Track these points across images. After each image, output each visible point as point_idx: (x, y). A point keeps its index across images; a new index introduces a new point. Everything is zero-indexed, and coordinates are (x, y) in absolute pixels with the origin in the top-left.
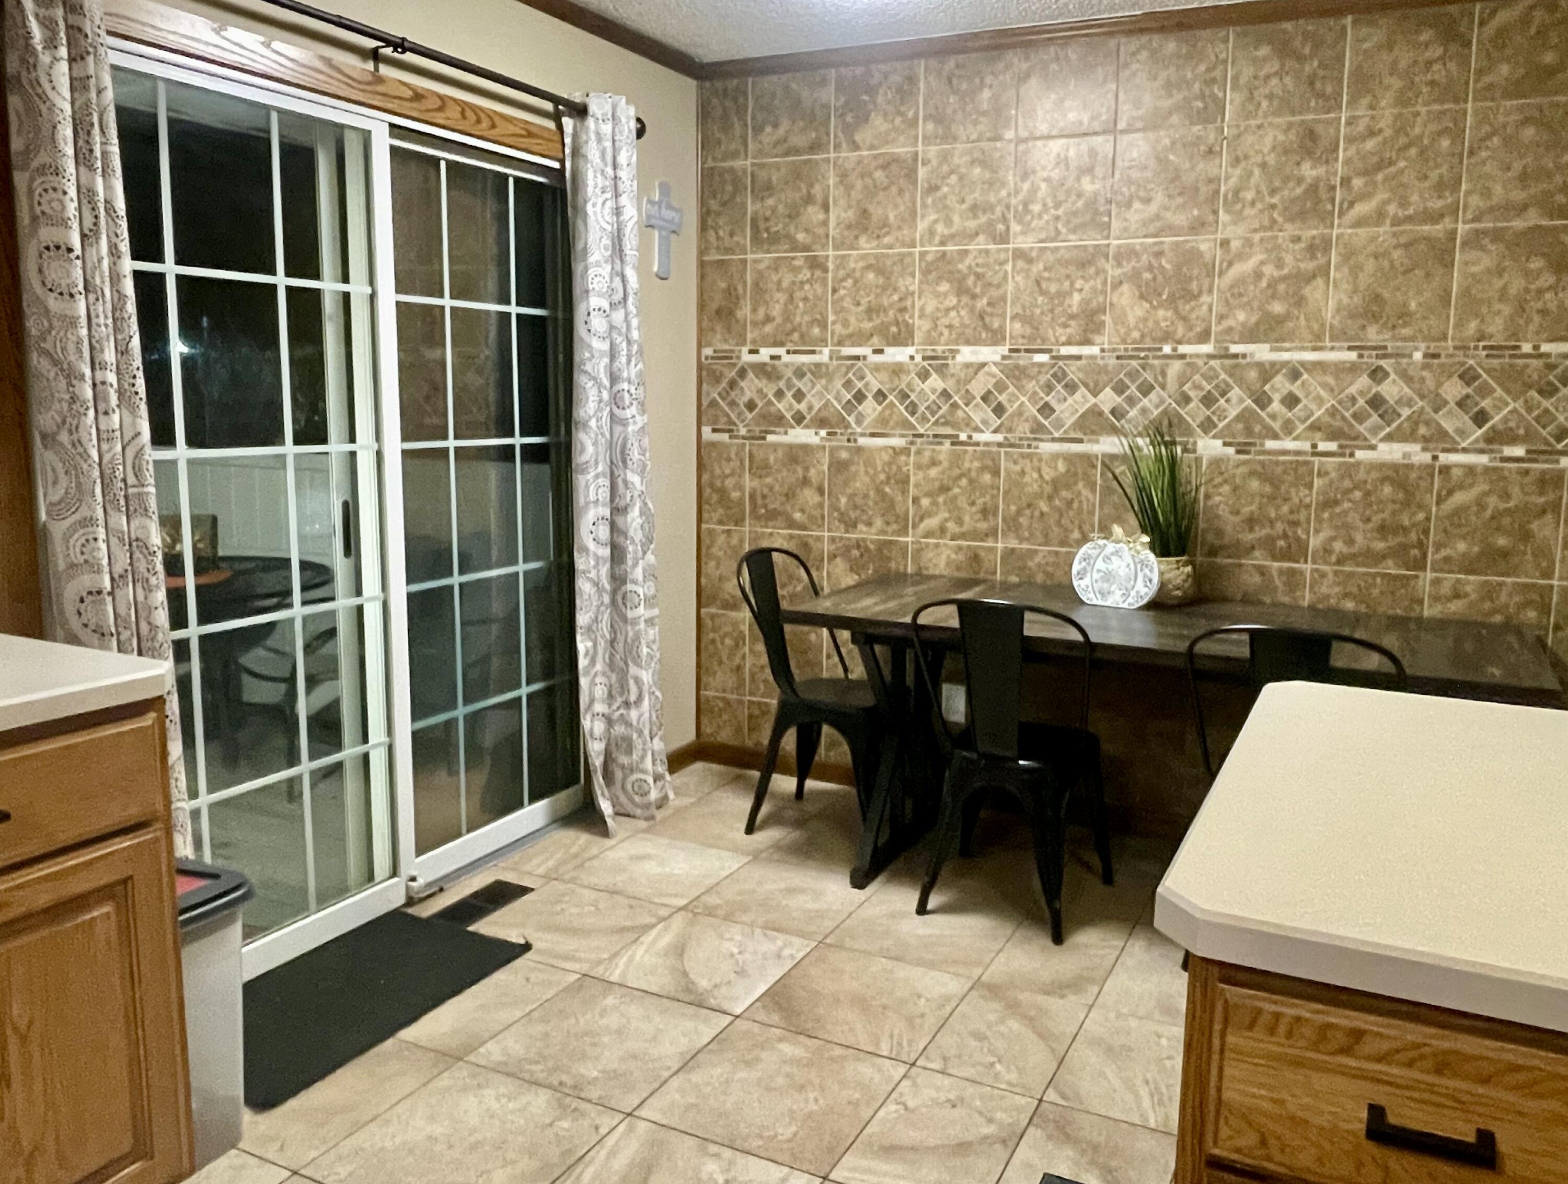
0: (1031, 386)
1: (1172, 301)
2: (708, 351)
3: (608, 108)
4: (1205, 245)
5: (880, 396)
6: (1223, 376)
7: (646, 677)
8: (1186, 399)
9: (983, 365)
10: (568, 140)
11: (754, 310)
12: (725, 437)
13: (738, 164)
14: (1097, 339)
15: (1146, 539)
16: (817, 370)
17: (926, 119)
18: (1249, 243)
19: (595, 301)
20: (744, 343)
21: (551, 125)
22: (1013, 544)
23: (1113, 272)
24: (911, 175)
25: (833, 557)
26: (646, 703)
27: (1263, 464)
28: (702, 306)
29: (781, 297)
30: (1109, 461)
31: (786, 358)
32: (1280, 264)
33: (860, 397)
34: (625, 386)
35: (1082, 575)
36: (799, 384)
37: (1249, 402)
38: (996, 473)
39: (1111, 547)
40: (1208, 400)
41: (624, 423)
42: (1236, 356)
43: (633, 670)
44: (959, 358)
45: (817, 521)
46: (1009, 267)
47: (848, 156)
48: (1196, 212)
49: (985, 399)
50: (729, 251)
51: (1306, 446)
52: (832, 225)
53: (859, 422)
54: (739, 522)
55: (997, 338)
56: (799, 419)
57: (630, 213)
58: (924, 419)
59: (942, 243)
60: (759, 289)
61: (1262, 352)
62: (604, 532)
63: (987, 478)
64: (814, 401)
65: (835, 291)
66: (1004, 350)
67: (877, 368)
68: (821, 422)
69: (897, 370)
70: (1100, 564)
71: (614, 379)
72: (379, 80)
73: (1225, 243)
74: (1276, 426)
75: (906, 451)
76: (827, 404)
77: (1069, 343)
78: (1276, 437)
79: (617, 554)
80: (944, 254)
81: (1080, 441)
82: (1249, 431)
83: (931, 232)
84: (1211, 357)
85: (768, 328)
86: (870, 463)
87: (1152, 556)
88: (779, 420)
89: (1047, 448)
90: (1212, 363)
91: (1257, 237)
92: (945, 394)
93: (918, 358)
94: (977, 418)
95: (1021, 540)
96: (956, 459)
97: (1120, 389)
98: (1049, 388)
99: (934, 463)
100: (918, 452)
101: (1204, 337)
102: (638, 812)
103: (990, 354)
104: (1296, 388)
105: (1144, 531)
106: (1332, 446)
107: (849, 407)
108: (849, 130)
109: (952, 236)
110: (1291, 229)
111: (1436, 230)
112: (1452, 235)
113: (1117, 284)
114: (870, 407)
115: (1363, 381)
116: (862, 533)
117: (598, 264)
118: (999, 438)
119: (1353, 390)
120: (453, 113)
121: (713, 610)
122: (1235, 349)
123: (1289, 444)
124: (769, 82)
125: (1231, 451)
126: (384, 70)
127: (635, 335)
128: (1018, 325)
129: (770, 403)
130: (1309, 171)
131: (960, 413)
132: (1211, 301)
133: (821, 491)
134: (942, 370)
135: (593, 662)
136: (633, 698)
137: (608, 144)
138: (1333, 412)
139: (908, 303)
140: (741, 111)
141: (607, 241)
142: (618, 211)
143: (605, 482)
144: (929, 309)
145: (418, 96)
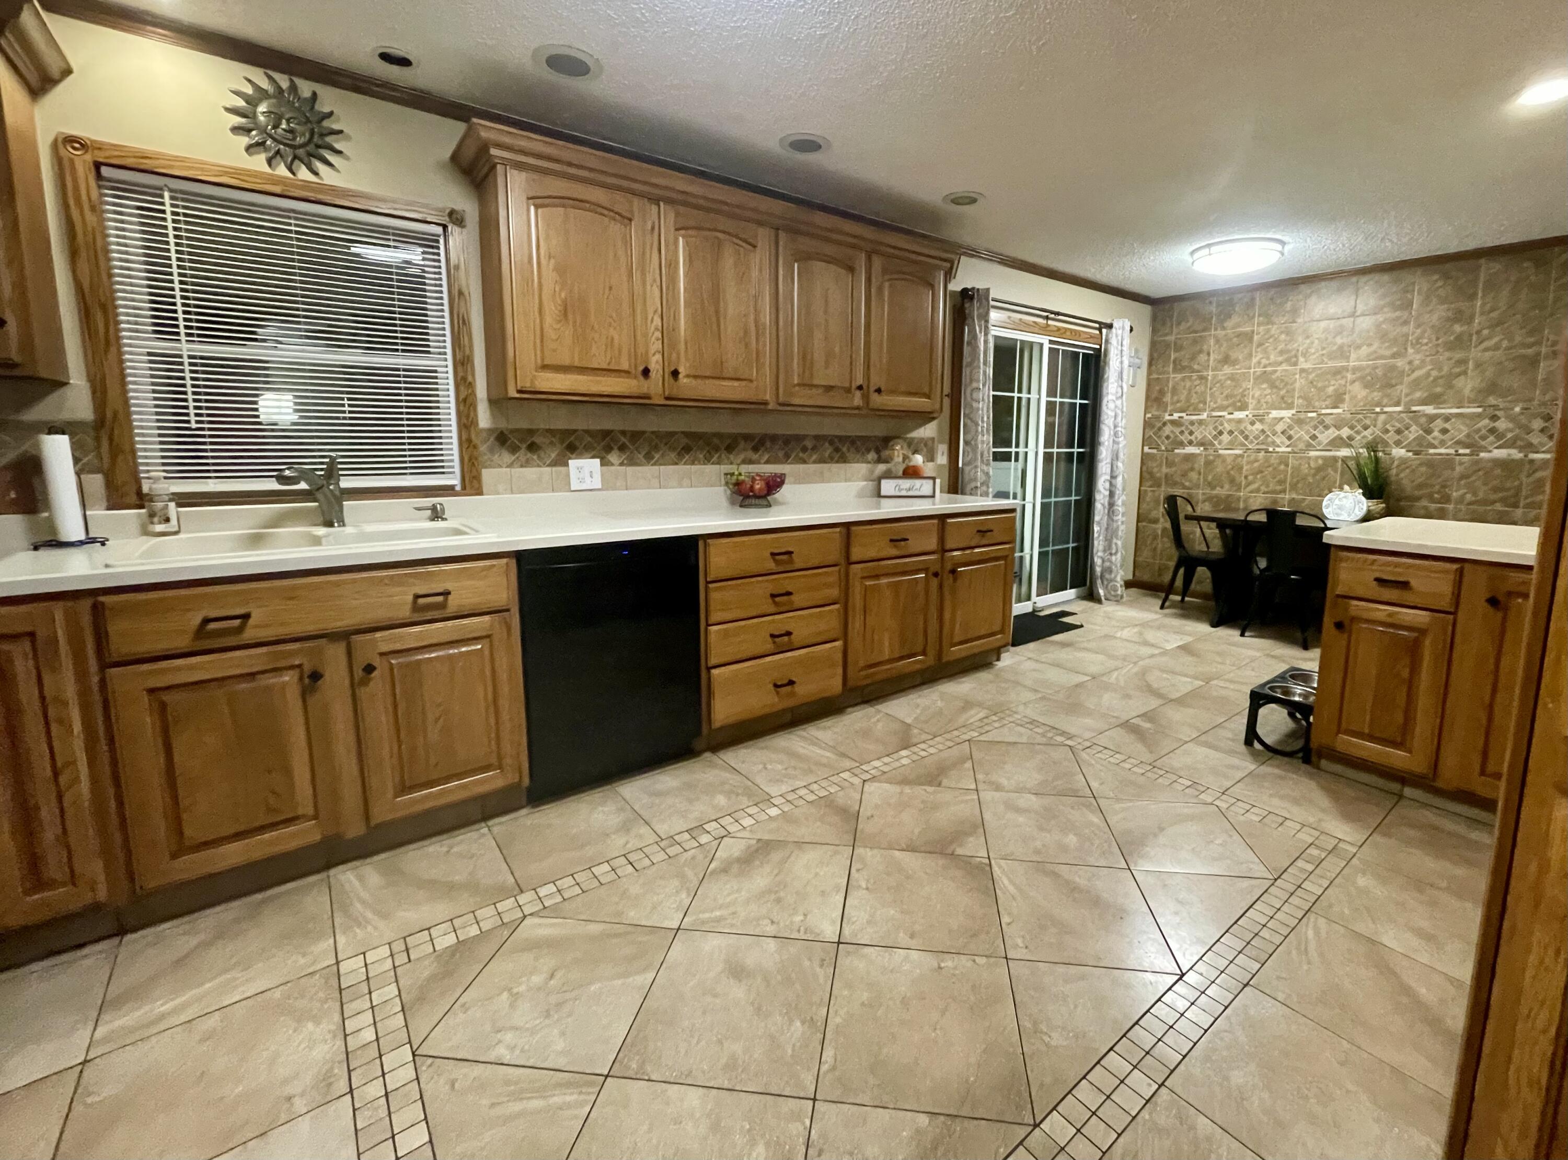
0: (1307, 427)
1: (1382, 388)
2: (1149, 415)
3: (1121, 325)
4: (1400, 363)
5: (1231, 432)
6: (1407, 421)
7: (1119, 543)
8: (1387, 431)
9: (1282, 418)
10: (1104, 337)
11: (1172, 398)
12: (1155, 451)
13: (1167, 338)
14: (1341, 406)
15: (1361, 491)
16: (1201, 422)
17: (1259, 316)
18: (1423, 361)
19: (1110, 397)
20: (1165, 411)
21: (1097, 332)
22: (1294, 496)
23: (1350, 376)
24: (1251, 340)
25: (1204, 501)
26: (1119, 555)
27: (1429, 461)
28: (1148, 398)
29: (1185, 393)
30: (1344, 460)
31: (1186, 417)
32: (1440, 369)
33: (1221, 433)
34: (1119, 429)
35: (1327, 507)
36: (1191, 428)
37: (1421, 432)
38: (1287, 465)
39: (1342, 494)
40: (1399, 432)
41: (1118, 443)
42: (1415, 412)
43: (1115, 540)
44: (1271, 416)
45: (1197, 486)
46: (1297, 376)
47: (1221, 333)
48: (1395, 350)
49: (1282, 433)
50: (1160, 374)
51: (1452, 451)
52: (1211, 362)
53: (1220, 444)
54: (1159, 486)
55: (1289, 406)
56: (1190, 443)
57: (1126, 363)
58: (1252, 442)
59: (1265, 367)
60: (1175, 391)
61: (1430, 410)
62: (1107, 485)
63: (1282, 467)
64: (1198, 435)
65: (1211, 389)
66: (1293, 412)
67: (1230, 421)
68: (1201, 444)
69: (1240, 421)
70: (1337, 502)
71: (1115, 427)
72: (1048, 325)
73: (1410, 363)
74: (1436, 443)
75: (1241, 456)
76: (1205, 436)
77: (1327, 408)
78: (1435, 447)
79: (1112, 494)
80: (1265, 372)
81: (1330, 450)
82: (1420, 445)
83: (1259, 363)
84: (1401, 412)
85: (1178, 405)
86: (1224, 461)
87: (1363, 499)
88: (1181, 444)
89: (1313, 454)
90: (1402, 415)
91: (1428, 359)
92: (1263, 431)
93: (1250, 416)
94: (1278, 441)
95: (1299, 494)
96: (1267, 460)
97: (1352, 428)
98: (1315, 428)
99: (1256, 461)
100: (1248, 456)
101: (1398, 404)
102: (1112, 598)
103: (1287, 414)
104: (1447, 426)
105: (1360, 487)
106: (1467, 451)
107: (1215, 437)
108: (1221, 322)
109: (1270, 364)
110: (1447, 354)
111: (1530, 351)
112: (1539, 354)
113: (1353, 382)
114: (1226, 438)
115: (1487, 421)
116: (1217, 491)
117: (1112, 383)
118: (1289, 449)
119: (1480, 425)
120: (1068, 333)
121: (1144, 524)
122: (1414, 408)
123: (1443, 451)
124: (1185, 304)
125: (1410, 454)
126: (1050, 322)
127: (1125, 409)
128: (1301, 401)
129: (1177, 436)
130: (1458, 328)
131: (1270, 439)
132: (1403, 389)
133: (1200, 474)
134: (1261, 421)
135: (1099, 536)
136: (1114, 551)
137: (1120, 338)
138: (1468, 436)
139: (1246, 393)
140: (1171, 317)
141: (1116, 374)
142: (1122, 362)
143: (1109, 466)
144: (1256, 395)
145: (1059, 329)
